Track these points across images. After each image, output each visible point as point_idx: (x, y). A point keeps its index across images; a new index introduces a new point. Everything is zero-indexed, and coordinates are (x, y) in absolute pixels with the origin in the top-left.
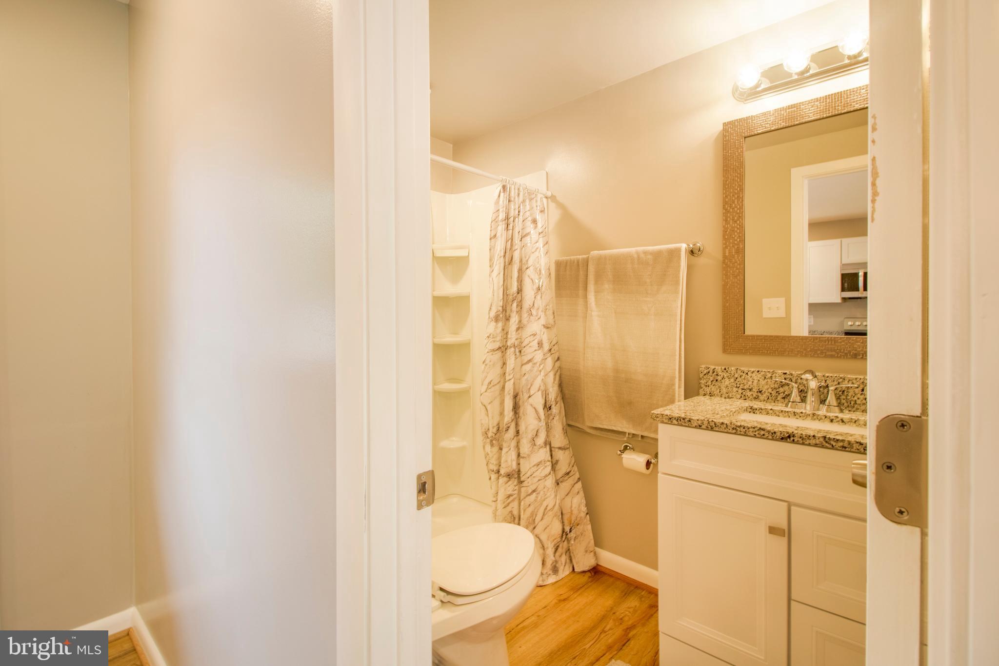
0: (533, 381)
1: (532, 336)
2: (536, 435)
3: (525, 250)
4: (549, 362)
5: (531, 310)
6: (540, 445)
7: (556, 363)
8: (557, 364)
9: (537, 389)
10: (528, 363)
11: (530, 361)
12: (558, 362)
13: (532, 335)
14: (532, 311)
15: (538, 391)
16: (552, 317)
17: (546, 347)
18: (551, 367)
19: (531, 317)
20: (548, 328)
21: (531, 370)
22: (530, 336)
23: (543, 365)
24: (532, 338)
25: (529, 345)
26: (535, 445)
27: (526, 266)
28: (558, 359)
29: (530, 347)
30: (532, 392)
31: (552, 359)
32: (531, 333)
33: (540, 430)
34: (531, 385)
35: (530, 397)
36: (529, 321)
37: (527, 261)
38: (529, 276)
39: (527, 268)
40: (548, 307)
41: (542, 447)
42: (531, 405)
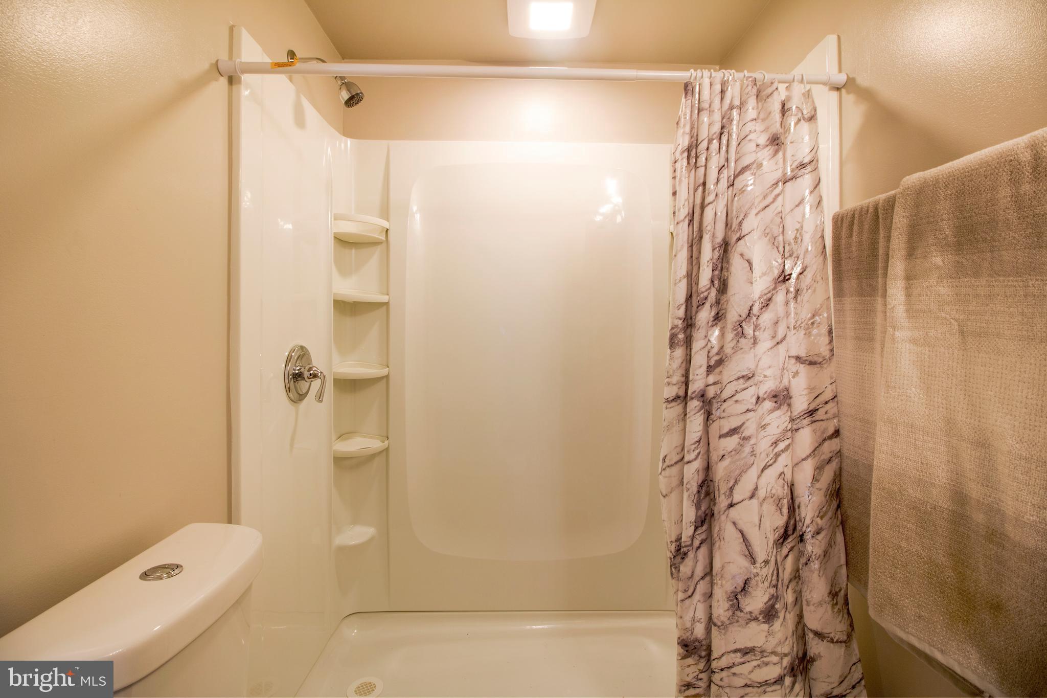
0: (740, 475)
1: (741, 381)
2: (744, 589)
3: (738, 200)
4: (806, 438)
5: (744, 324)
6: (751, 613)
7: (826, 444)
8: (831, 446)
9: (748, 494)
10: (731, 436)
11: (733, 431)
12: (836, 441)
13: (743, 377)
14: (745, 327)
15: (752, 497)
16: (826, 340)
17: (801, 403)
18: (808, 451)
19: (742, 340)
20: (812, 363)
21: (737, 451)
22: (738, 379)
23: (787, 442)
24: (741, 384)
25: (735, 398)
26: (739, 608)
27: (738, 235)
28: (837, 433)
29: (736, 401)
30: (737, 497)
31: (814, 431)
32: (740, 374)
33: (753, 582)
34: (736, 482)
35: (731, 505)
36: (736, 349)
37: (740, 223)
38: (742, 255)
39: (739, 239)
40: (817, 318)
41: (756, 619)
42: (734, 523)
